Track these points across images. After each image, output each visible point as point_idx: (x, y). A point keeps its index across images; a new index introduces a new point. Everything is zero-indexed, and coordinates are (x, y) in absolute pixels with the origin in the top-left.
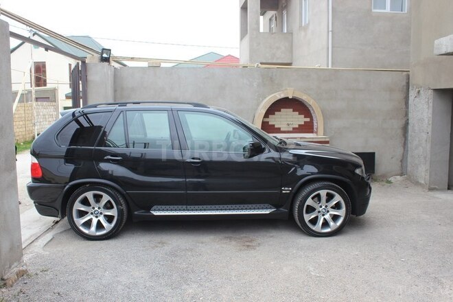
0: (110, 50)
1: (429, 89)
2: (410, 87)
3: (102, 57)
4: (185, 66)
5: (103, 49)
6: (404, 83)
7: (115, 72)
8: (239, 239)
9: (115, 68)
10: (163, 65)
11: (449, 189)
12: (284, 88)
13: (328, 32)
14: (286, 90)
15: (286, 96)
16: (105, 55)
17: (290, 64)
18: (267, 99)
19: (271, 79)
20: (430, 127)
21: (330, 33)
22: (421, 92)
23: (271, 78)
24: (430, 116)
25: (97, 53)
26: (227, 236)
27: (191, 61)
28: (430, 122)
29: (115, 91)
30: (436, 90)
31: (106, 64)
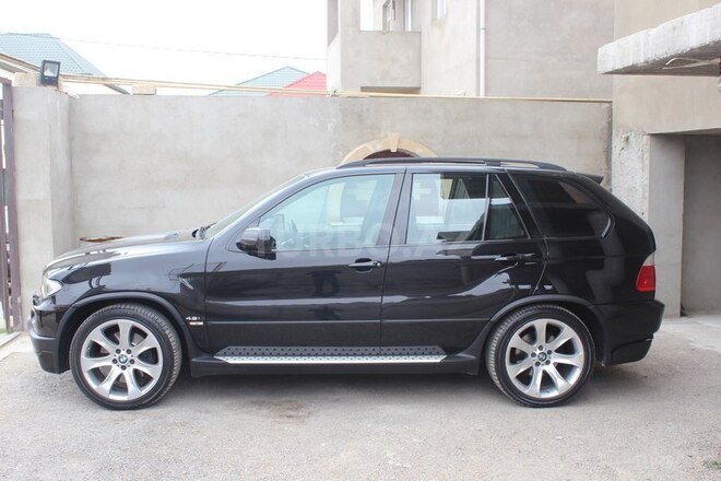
0: (59, 64)
1: (644, 134)
2: (614, 131)
3: (43, 76)
4: (231, 94)
5: (45, 62)
6: (604, 123)
7: (70, 104)
8: (276, 405)
9: (70, 97)
10: (161, 92)
11: (682, 315)
12: (382, 135)
13: (478, 31)
14: (386, 137)
15: (386, 149)
16: (48, 73)
17: (416, 90)
18: (352, 152)
19: (360, 118)
20: (646, 202)
21: (482, 32)
22: (631, 139)
23: (360, 116)
24: (647, 182)
25: (35, 68)
26: (255, 400)
27: (238, 86)
28: (647, 195)
29: (71, 139)
30: (654, 136)
31: (50, 89)
